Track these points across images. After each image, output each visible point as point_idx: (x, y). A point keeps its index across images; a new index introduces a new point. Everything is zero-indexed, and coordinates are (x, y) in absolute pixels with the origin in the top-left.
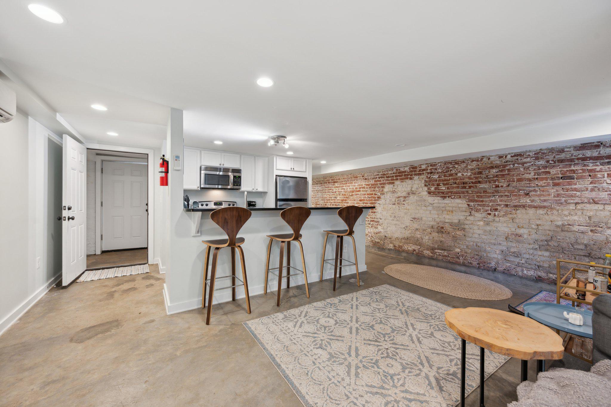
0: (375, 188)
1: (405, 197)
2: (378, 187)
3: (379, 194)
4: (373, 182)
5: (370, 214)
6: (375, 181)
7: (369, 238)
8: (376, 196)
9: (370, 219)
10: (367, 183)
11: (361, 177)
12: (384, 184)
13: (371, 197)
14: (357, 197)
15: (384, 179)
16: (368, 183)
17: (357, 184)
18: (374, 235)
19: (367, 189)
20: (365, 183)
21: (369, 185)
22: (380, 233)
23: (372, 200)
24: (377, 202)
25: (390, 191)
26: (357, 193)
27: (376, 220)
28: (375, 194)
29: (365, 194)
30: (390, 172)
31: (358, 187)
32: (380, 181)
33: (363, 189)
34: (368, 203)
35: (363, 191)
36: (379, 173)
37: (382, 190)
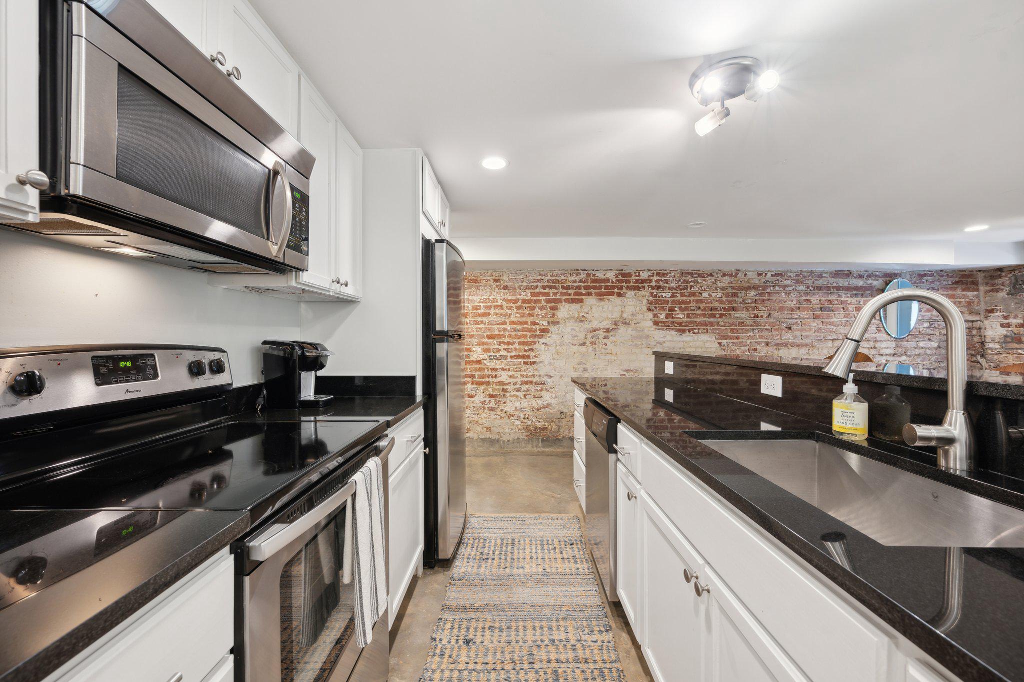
0: (533, 308)
1: (608, 331)
2: (542, 308)
3: (545, 323)
4: (526, 295)
5: (519, 368)
6: (533, 294)
7: (518, 423)
8: (537, 327)
9: (520, 379)
10: (510, 298)
11: (492, 281)
12: (560, 301)
13: (523, 330)
14: (478, 328)
15: (556, 291)
16: (514, 298)
17: (477, 298)
18: (531, 414)
19: (509, 312)
20: (503, 297)
21: (516, 301)
22: (547, 407)
23: (525, 336)
24: (539, 340)
25: (573, 318)
26: (479, 319)
27: (536, 379)
28: (534, 323)
29: (504, 323)
30: (573, 278)
31: (482, 305)
32: (548, 294)
33: (497, 311)
34: (514, 343)
35: (496, 315)
36: (543, 278)
37: (554, 315)
